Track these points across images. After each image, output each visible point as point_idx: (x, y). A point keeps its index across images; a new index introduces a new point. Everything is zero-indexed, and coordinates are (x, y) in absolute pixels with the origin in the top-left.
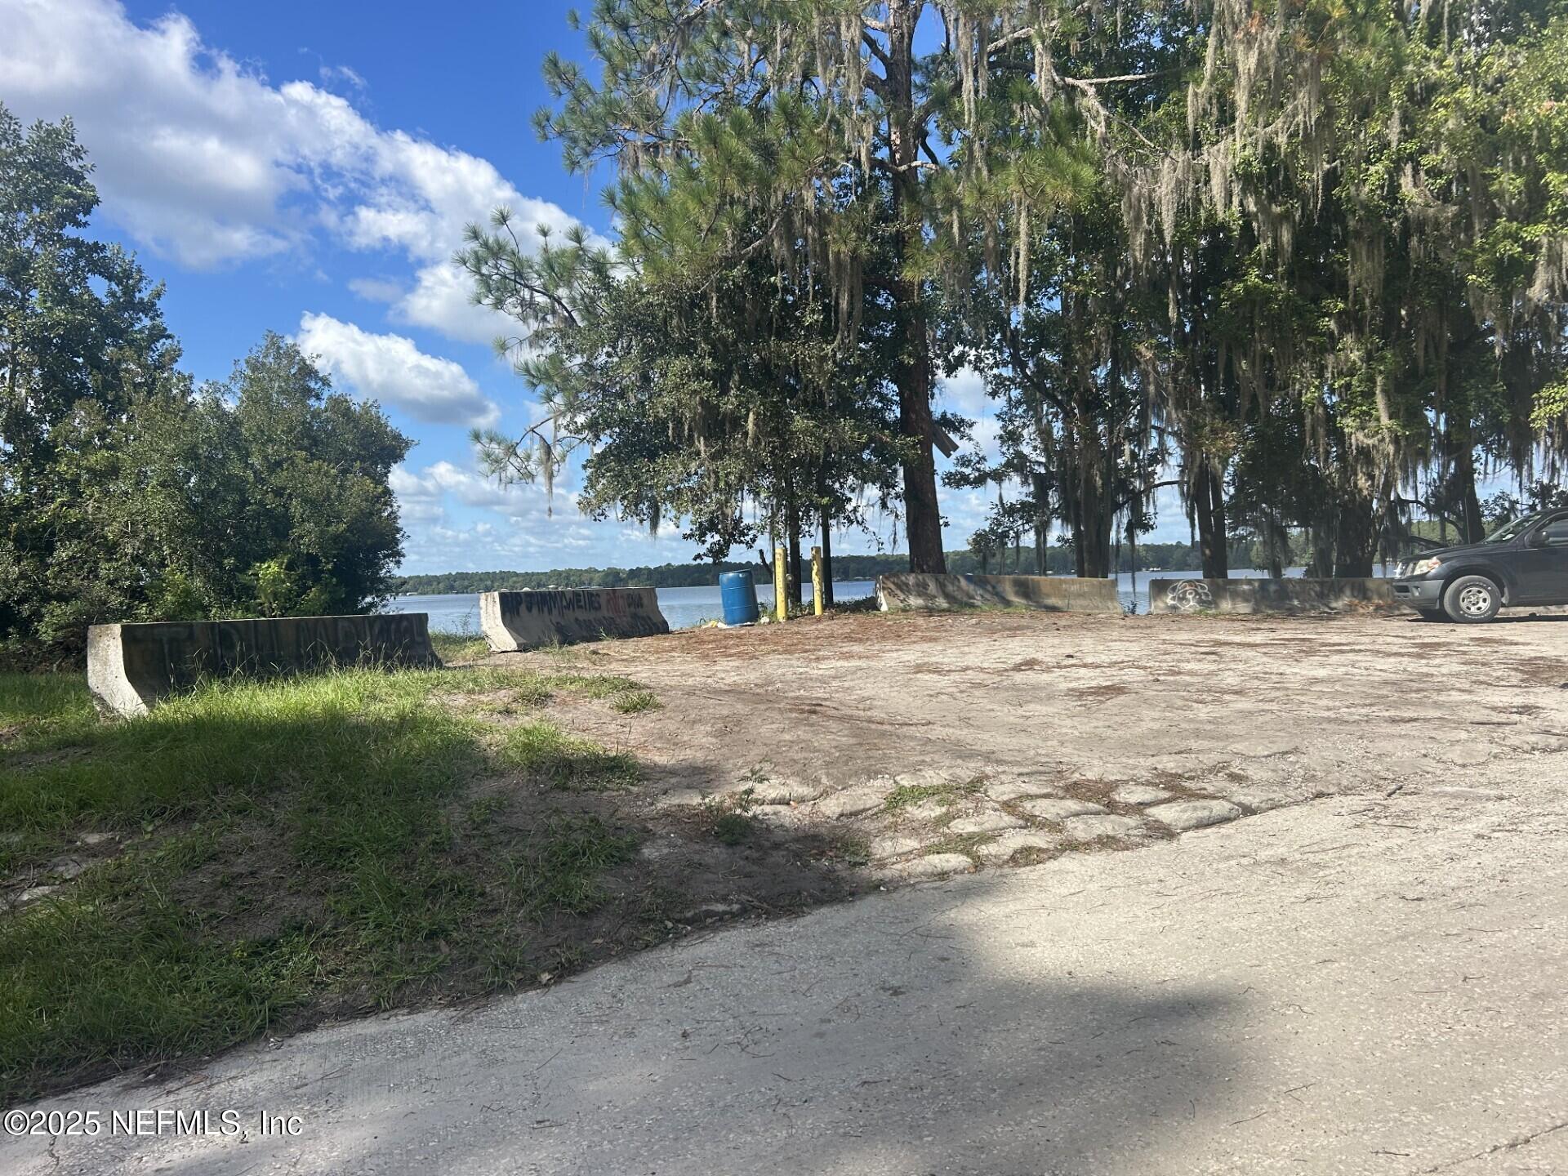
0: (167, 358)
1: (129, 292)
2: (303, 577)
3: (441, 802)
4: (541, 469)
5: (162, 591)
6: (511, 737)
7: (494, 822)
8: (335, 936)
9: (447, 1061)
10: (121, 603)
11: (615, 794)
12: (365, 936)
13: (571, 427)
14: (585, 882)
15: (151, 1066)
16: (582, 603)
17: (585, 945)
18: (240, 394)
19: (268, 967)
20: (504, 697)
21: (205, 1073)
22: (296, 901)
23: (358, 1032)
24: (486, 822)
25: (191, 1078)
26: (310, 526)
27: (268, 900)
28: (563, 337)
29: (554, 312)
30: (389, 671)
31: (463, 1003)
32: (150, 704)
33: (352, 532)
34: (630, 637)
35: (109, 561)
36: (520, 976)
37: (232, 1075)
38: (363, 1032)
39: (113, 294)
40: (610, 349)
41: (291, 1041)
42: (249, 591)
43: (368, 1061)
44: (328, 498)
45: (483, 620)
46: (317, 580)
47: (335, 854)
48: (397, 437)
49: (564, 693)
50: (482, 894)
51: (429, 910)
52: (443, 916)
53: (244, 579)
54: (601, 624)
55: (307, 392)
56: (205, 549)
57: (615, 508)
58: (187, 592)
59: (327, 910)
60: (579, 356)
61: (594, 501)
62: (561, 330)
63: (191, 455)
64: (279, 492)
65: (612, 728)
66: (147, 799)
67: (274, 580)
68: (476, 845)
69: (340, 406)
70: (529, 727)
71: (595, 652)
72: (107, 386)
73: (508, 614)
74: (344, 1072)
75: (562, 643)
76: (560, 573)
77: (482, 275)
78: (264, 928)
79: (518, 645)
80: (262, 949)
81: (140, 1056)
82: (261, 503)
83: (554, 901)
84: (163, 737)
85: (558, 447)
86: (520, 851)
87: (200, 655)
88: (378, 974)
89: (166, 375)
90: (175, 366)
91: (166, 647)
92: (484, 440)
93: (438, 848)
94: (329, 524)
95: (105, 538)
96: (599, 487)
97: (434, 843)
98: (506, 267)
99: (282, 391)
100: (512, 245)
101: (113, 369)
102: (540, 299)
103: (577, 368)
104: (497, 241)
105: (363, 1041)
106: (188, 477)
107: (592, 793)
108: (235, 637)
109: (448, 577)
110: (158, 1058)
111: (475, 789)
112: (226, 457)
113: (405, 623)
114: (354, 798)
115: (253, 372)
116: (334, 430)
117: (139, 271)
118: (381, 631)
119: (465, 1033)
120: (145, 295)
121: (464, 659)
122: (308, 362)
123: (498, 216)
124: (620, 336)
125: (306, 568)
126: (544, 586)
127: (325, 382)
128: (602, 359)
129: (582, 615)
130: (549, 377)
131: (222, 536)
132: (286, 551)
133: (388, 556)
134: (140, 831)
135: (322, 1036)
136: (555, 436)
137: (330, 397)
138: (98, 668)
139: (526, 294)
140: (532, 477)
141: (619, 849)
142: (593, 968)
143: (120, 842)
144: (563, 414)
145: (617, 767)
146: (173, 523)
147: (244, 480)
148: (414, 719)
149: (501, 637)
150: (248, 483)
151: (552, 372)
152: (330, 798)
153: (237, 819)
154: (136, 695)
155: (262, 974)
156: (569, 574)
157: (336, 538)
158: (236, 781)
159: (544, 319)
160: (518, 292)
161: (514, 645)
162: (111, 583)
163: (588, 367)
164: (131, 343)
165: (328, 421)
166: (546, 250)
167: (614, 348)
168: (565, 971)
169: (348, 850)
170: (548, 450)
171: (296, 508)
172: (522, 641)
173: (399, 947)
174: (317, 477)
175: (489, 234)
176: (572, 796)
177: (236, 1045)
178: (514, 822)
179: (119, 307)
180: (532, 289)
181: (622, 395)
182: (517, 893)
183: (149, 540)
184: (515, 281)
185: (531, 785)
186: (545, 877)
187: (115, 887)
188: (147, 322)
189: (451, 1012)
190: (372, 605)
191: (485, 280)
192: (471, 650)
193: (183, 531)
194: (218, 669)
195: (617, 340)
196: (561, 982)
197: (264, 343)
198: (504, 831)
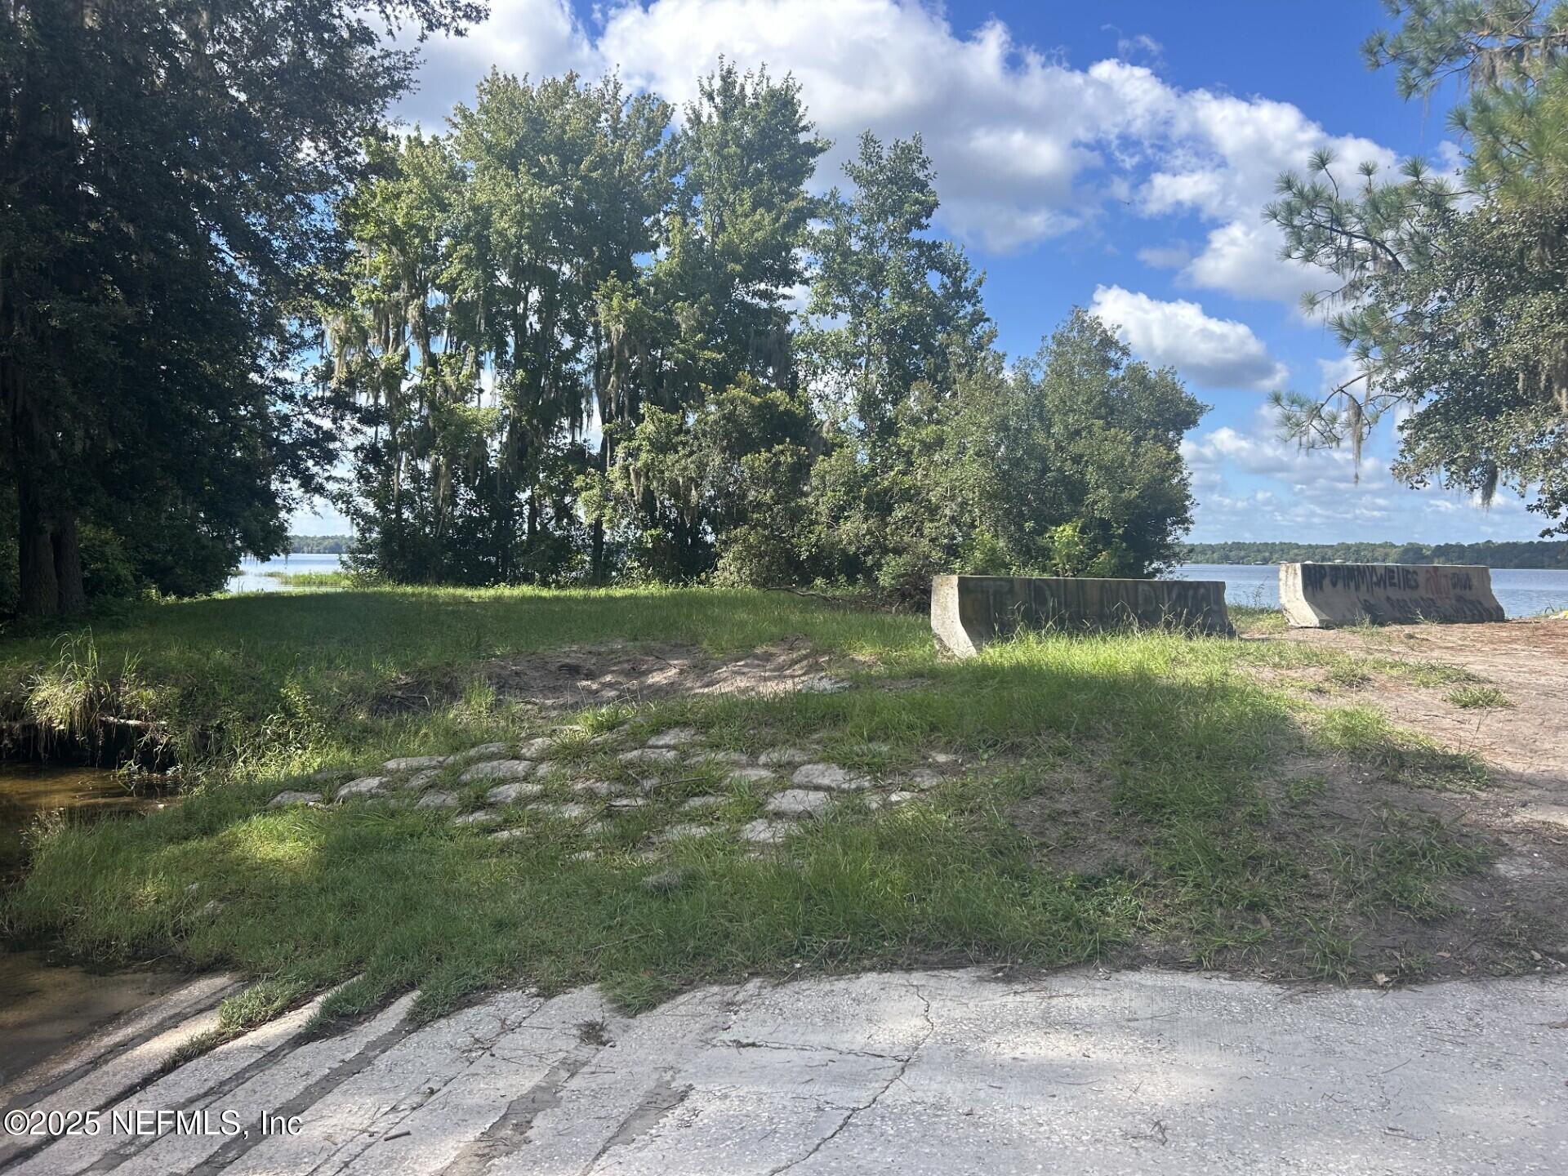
0: (986, 339)
1: (957, 283)
2: (1094, 540)
3: (1255, 774)
4: (1349, 432)
5: (972, 548)
6: (1330, 718)
7: (1314, 804)
8: (1155, 886)
9: (1278, 1037)
10: (940, 558)
11: (1457, 796)
12: (1185, 893)
13: (1388, 385)
14: (1427, 887)
15: (999, 965)
16: (1396, 580)
17: (1429, 955)
18: (1045, 368)
19: (1095, 901)
20: (1315, 675)
21: (1045, 984)
22: (1115, 846)
23: (1181, 983)
24: (1306, 803)
25: (1033, 985)
26: (1103, 492)
27: (1091, 840)
28: (1386, 284)
29: (1375, 258)
30: (1189, 637)
31: (1289, 983)
32: (979, 649)
33: (1143, 498)
34: (1453, 622)
35: (932, 521)
36: (1351, 970)
37: (1068, 992)
38: (1186, 984)
39: (944, 286)
40: (1445, 293)
41: (1117, 975)
42: (1046, 553)
43: (1194, 1014)
44: (1122, 465)
45: (1282, 592)
46: (1108, 544)
47: (1153, 809)
48: (1191, 403)
49: (1384, 677)
50: (1305, 876)
51: (1248, 880)
52: (1263, 890)
53: (1042, 541)
54: (1418, 605)
55: (1106, 363)
56: (1007, 512)
57: (1438, 474)
58: (993, 550)
59: (1146, 860)
60: (1404, 303)
61: (1412, 467)
62: (1384, 277)
63: (1002, 426)
64: (1077, 459)
65: (1447, 723)
66: (983, 731)
67: (1068, 543)
68: (1296, 824)
69: (1138, 375)
70: (1348, 709)
71: (1411, 637)
72: (938, 368)
73: (1310, 588)
74: (1172, 1018)
75: (1373, 622)
76: (1349, 547)
77: (1293, 227)
78: (1089, 865)
79: (1321, 621)
80: (1089, 884)
81: (988, 955)
82: (1060, 470)
83: (1389, 900)
84: (993, 678)
85: (1370, 407)
86: (1345, 840)
87: (1019, 608)
88: (1198, 932)
89: (983, 354)
90: (991, 346)
91: (991, 598)
92: (1284, 402)
93: (1255, 820)
94: (1122, 490)
95: (930, 501)
96: (1419, 450)
97: (1251, 815)
98: (1321, 216)
99: (1084, 363)
100: (1331, 190)
101: (942, 352)
102: (1359, 245)
103: (1399, 319)
104: (1313, 188)
105: (1189, 994)
106: (998, 445)
107: (1427, 790)
108: (1048, 593)
109: (1224, 547)
110: (1005, 961)
111: (1291, 767)
112: (1031, 427)
113: (1202, 591)
114: (1168, 758)
115: (1058, 345)
116: (1130, 397)
117: (966, 263)
118: (1179, 596)
119: (1295, 1014)
120: (967, 285)
121: (1259, 631)
122: (1109, 333)
123: (1317, 161)
124: (1458, 276)
125: (1098, 532)
126: (1330, 560)
127: (1125, 352)
128: (1433, 305)
129: (1394, 593)
130: (1366, 330)
131: (1024, 501)
132: (1080, 515)
133: (1174, 523)
134: (976, 757)
135: (1146, 978)
136: (1368, 395)
137: (1129, 366)
138: (939, 612)
139: (1343, 241)
140: (1338, 440)
141: (1467, 859)
142: (1439, 982)
143: (962, 765)
144: (1379, 370)
145: (1459, 766)
146: (984, 490)
147: (1046, 449)
148: (1224, 688)
149: (1301, 611)
150: (1049, 451)
151: (1369, 324)
152: (1144, 754)
153: (1059, 760)
154: (967, 638)
155: (1088, 908)
156: (1358, 549)
157: (1128, 504)
158: (1056, 725)
159: (1362, 267)
160: (1333, 240)
161: (1315, 621)
162: (932, 540)
163: (1415, 317)
164: (957, 328)
165: (1125, 388)
166: (1368, 191)
167: (1449, 291)
168: (1404, 978)
169: (1163, 807)
170: (1358, 411)
171: (1092, 476)
172: (1325, 617)
173: (1219, 912)
174: (1115, 444)
175: (1305, 181)
176: (1404, 791)
177: (1069, 966)
178: (1336, 807)
179: (949, 297)
180: (1350, 235)
181: (1455, 344)
182: (1345, 883)
183: (964, 504)
184: (1332, 229)
185: (1353, 772)
186: (1378, 872)
187: (961, 802)
188: (970, 309)
189: (1276, 988)
190: (1158, 570)
191: (1297, 234)
192: (1267, 623)
193: (991, 496)
194: (1034, 622)
195: (1455, 281)
196: (1400, 988)
197: (1069, 318)
198: (1327, 815)
